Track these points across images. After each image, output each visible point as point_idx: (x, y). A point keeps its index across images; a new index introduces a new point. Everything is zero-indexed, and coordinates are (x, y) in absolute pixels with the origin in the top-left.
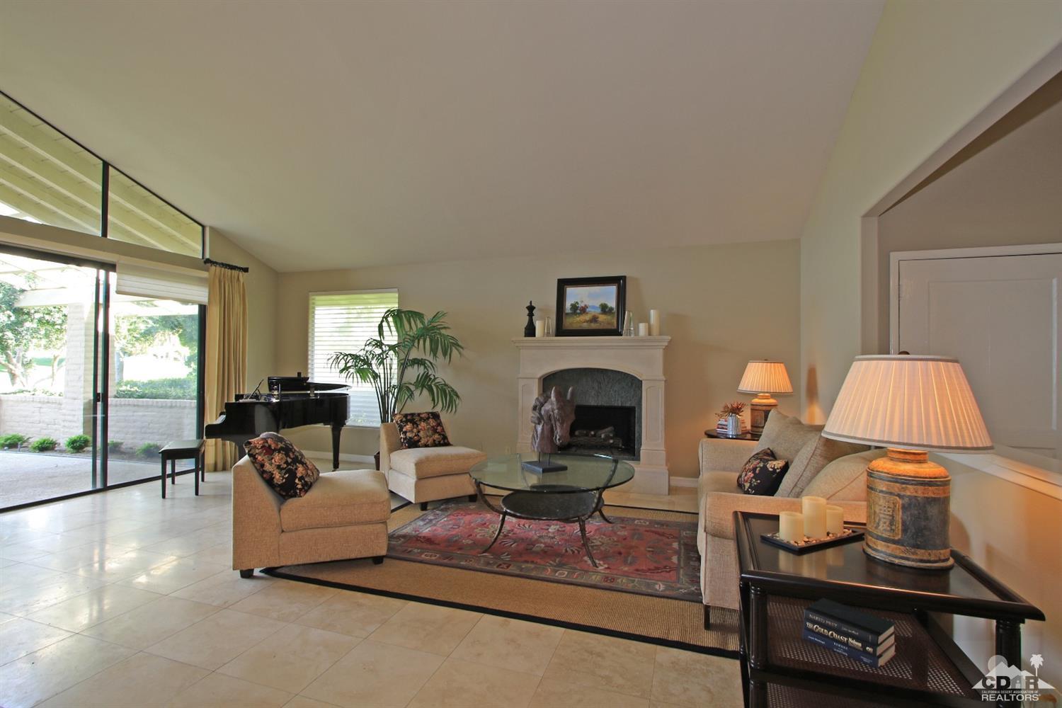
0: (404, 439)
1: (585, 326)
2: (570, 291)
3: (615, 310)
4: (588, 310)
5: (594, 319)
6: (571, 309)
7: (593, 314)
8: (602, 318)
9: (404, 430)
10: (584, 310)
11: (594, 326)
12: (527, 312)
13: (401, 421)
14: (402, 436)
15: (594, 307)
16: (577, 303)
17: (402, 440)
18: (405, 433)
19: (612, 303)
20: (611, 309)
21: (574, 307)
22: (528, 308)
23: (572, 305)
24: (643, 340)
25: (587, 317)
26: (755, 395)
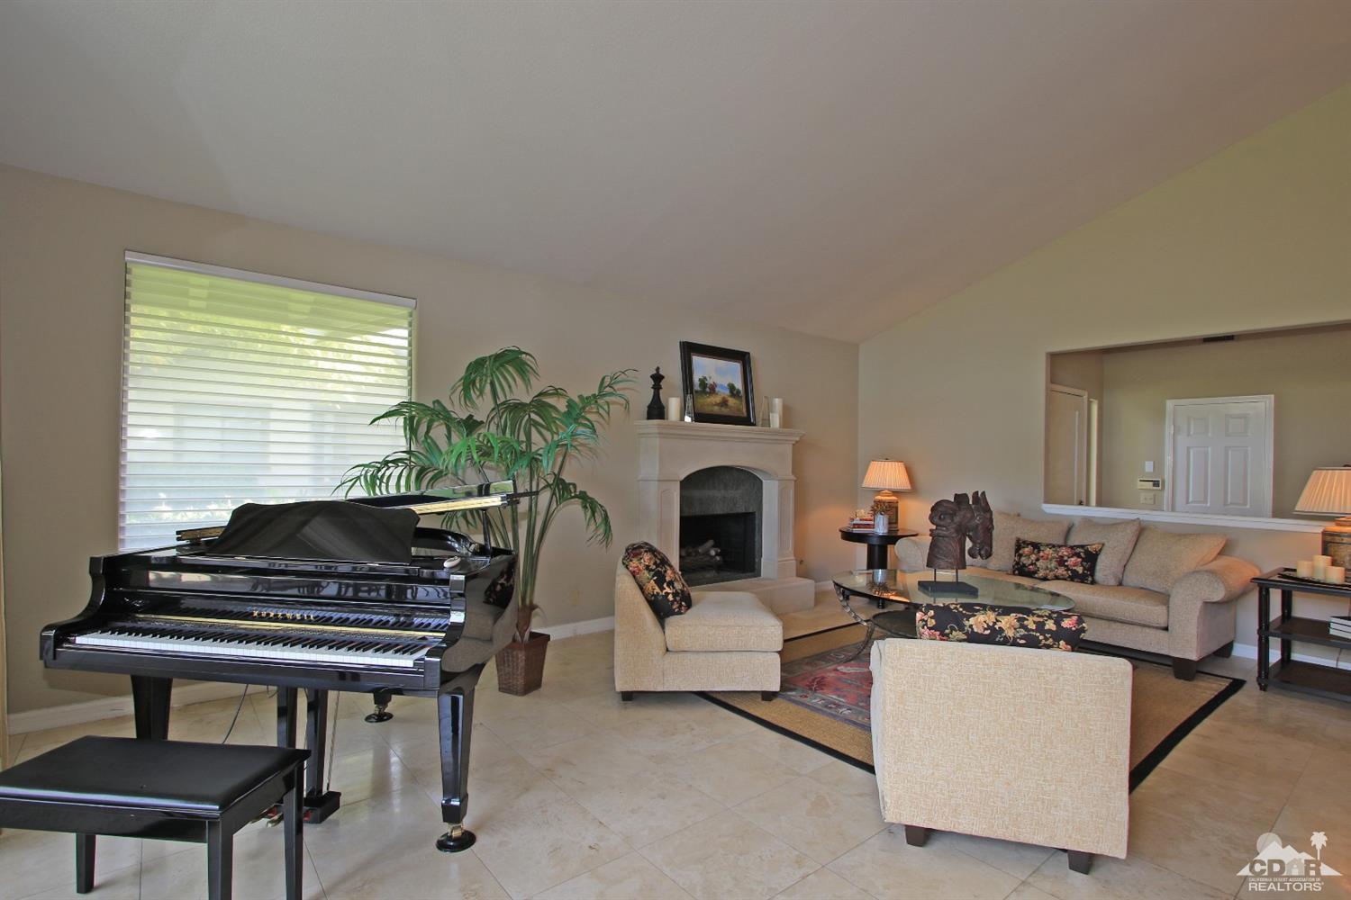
0: (675, 595)
1: (716, 410)
2: (697, 361)
3: (742, 393)
4: (717, 389)
5: (724, 403)
6: (700, 385)
7: (723, 396)
8: (732, 401)
9: (668, 579)
10: (713, 389)
11: (725, 411)
12: (652, 383)
13: (655, 563)
14: (668, 590)
15: (722, 386)
16: (705, 378)
17: (670, 598)
18: (670, 584)
19: (739, 385)
20: (738, 392)
21: (703, 382)
22: (652, 377)
23: (700, 379)
24: (776, 432)
25: (718, 399)
26: (879, 492)
